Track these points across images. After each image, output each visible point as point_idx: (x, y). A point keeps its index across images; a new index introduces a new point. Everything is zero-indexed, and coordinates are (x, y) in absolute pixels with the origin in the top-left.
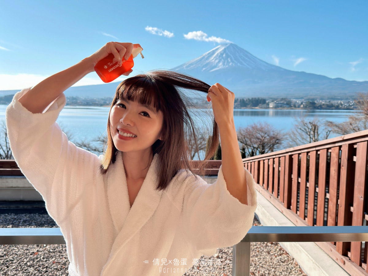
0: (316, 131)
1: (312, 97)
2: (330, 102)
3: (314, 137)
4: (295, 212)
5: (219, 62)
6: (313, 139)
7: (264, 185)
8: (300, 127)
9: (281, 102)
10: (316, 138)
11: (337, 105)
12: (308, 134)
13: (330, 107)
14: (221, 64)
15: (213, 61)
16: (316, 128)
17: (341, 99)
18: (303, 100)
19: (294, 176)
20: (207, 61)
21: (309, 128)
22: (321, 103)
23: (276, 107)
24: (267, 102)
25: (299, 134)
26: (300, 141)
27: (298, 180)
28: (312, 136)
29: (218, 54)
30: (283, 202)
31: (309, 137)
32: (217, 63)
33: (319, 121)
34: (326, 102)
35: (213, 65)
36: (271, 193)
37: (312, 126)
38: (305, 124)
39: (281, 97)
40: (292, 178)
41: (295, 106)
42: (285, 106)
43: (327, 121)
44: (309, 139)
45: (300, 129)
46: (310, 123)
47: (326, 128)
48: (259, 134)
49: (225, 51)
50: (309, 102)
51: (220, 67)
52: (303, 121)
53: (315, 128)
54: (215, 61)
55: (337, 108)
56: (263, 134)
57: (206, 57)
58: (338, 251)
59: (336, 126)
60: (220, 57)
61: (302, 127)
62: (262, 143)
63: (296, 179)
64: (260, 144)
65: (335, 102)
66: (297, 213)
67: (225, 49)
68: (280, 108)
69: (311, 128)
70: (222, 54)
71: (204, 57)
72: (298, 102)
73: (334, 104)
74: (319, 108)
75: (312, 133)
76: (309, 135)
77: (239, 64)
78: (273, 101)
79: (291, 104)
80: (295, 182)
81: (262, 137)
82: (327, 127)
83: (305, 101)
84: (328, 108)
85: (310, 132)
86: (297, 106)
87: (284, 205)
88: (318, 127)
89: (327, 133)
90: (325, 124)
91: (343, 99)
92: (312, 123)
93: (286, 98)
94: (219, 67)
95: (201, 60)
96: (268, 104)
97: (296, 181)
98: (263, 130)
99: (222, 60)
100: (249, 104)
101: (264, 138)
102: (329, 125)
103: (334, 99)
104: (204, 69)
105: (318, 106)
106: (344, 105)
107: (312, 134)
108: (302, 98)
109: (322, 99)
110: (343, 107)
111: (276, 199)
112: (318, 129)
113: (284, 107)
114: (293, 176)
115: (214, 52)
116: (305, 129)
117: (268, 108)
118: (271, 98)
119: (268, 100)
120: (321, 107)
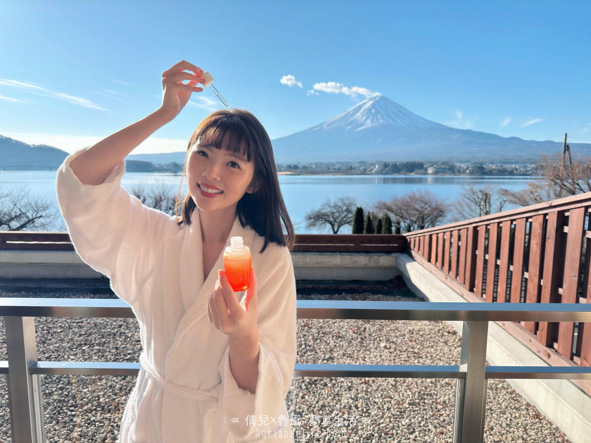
0: (488, 201)
1: (481, 160)
2: (502, 166)
3: (486, 208)
4: (480, 295)
5: (367, 119)
6: (483, 210)
7: (437, 264)
8: (468, 196)
9: (443, 167)
10: (487, 209)
11: (511, 170)
12: (477, 205)
13: (502, 172)
14: (369, 121)
15: (360, 117)
16: (488, 197)
17: (516, 163)
18: (469, 164)
19: (480, 252)
20: (352, 119)
21: (478, 198)
22: (491, 167)
23: (435, 173)
24: (425, 166)
25: (467, 204)
26: (467, 213)
27: (485, 256)
28: (482, 207)
29: (365, 110)
30: (464, 284)
31: (479, 208)
32: (364, 120)
33: (491, 189)
34: (497, 166)
35: (360, 122)
36: (447, 273)
37: (482, 195)
38: (474, 193)
39: (444, 161)
40: (476, 255)
41: (459, 172)
42: (446, 171)
43: (501, 189)
44: (478, 211)
45: (469, 199)
46: (480, 191)
47: (500, 198)
48: (419, 204)
49: (373, 105)
50: (476, 166)
51: (368, 125)
52: (471, 189)
53: (486, 197)
54: (361, 118)
55: (511, 173)
56: (423, 205)
57: (351, 113)
58: (540, 342)
59: (513, 195)
60: (368, 112)
61: (471, 196)
62: (421, 216)
63: (483, 255)
64: (419, 217)
65: (508, 167)
66: (482, 296)
67: (374, 103)
68: (441, 174)
69: (481, 197)
70: (369, 110)
71: (348, 113)
72: (463, 166)
73: (507, 168)
74: (489, 173)
75: (483, 203)
76: (480, 206)
77: (391, 122)
78: (432, 166)
79: (455, 169)
80: (480, 259)
81: (422, 208)
82: (501, 196)
83: (472, 166)
84: (500, 174)
85: (480, 203)
86: (462, 171)
87: (465, 288)
88: (490, 196)
89: (501, 203)
90: (499, 193)
91: (518, 163)
92: (483, 192)
93: (449, 162)
94: (366, 125)
95: (345, 117)
96: (426, 169)
97: (483, 258)
98: (423, 200)
99: (371, 117)
100: (402, 170)
101: (424, 209)
102: (503, 194)
103: (507, 163)
104: (348, 128)
105: (487, 171)
106: (519, 171)
107: (483, 205)
108: (468, 161)
109: (492, 163)
110: (518, 173)
111: (454, 280)
112: (489, 199)
113: (446, 173)
114: (477, 252)
115: (360, 107)
116: (474, 199)
117: (426, 174)
118: (430, 162)
119: (426, 164)
120: (490, 173)
